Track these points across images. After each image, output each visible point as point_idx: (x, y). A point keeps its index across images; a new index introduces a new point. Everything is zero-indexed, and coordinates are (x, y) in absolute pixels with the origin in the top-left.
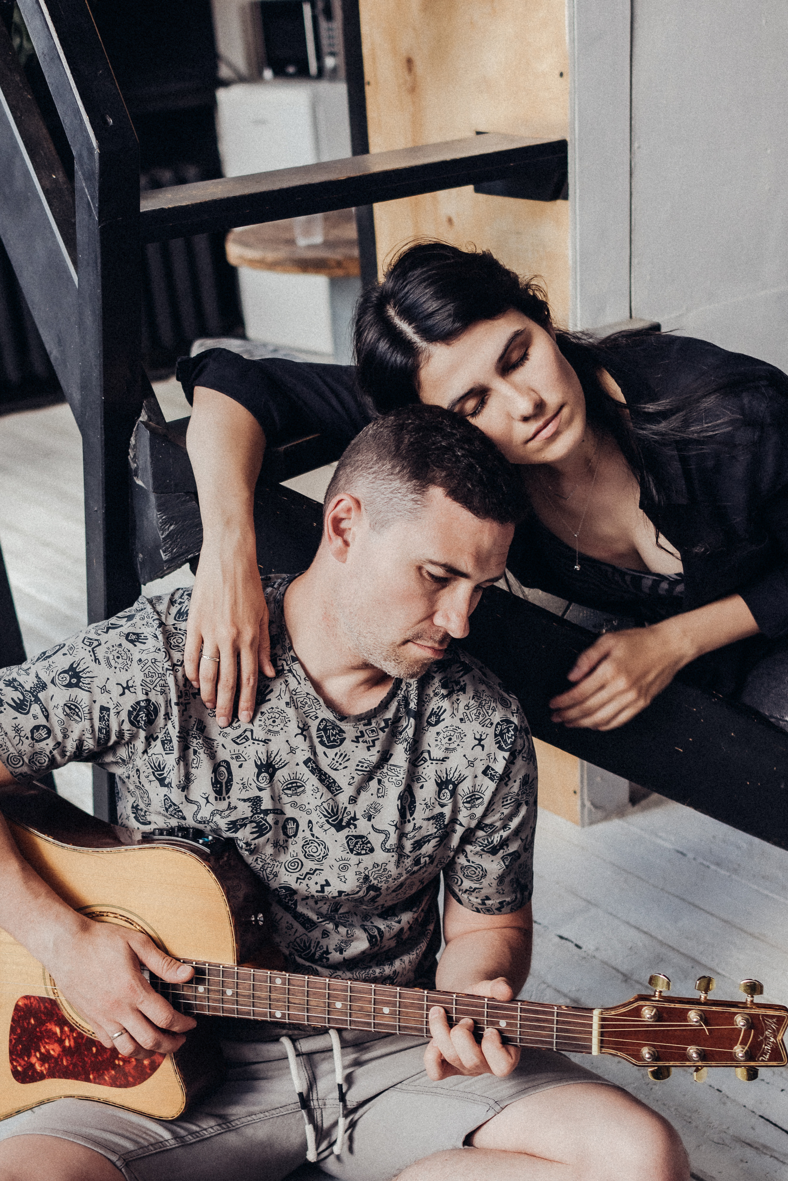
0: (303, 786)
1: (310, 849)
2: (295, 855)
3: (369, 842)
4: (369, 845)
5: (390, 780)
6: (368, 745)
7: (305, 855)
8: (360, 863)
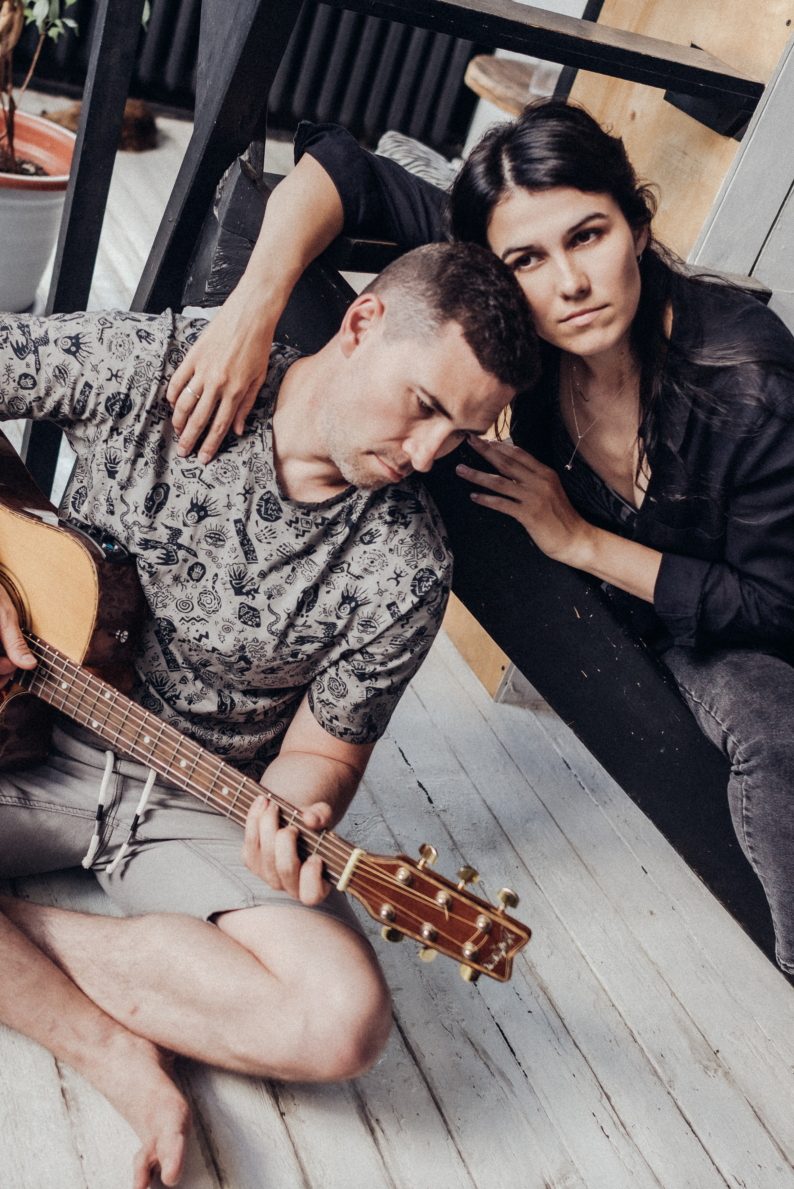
0: (224, 541)
1: (205, 599)
2: (190, 597)
3: (259, 617)
4: (258, 620)
5: (304, 572)
6: (298, 533)
7: (198, 602)
8: (243, 631)
